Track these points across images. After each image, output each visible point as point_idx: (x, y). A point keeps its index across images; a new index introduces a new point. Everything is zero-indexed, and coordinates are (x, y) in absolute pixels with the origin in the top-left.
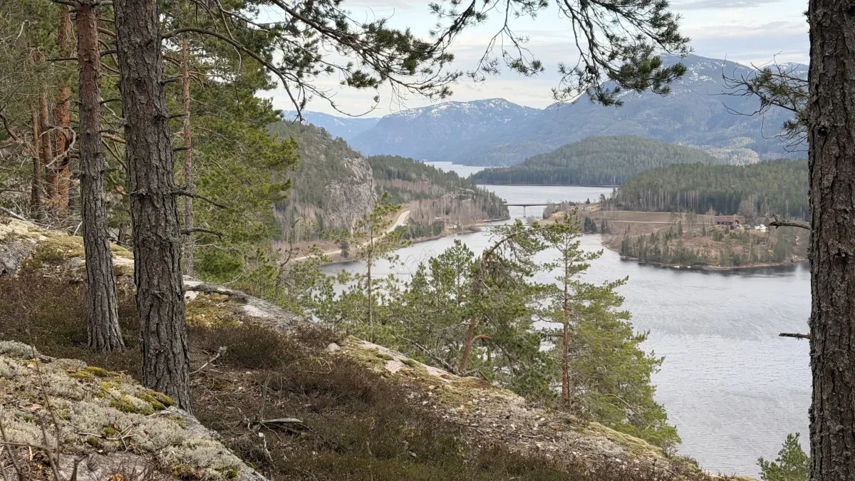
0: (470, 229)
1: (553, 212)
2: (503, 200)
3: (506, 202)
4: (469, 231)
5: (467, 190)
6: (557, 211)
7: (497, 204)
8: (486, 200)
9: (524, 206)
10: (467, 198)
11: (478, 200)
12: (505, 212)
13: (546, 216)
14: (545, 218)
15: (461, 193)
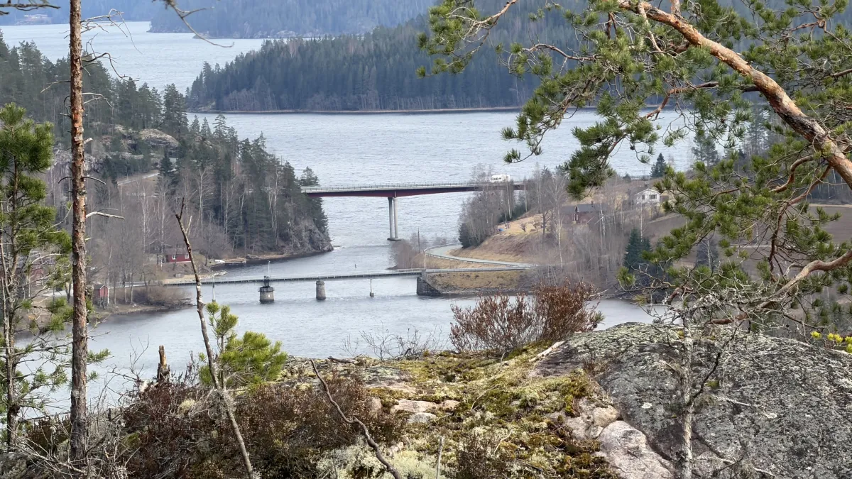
0: (141, 298)
1: (505, 219)
2: (299, 174)
3: (311, 181)
4: (136, 308)
5: (146, 134)
6: (518, 213)
7: (273, 192)
8: (222, 176)
9: (391, 194)
10: (145, 167)
11: (187, 173)
12: (306, 223)
13: (473, 233)
14: (469, 240)
15: (116, 145)
